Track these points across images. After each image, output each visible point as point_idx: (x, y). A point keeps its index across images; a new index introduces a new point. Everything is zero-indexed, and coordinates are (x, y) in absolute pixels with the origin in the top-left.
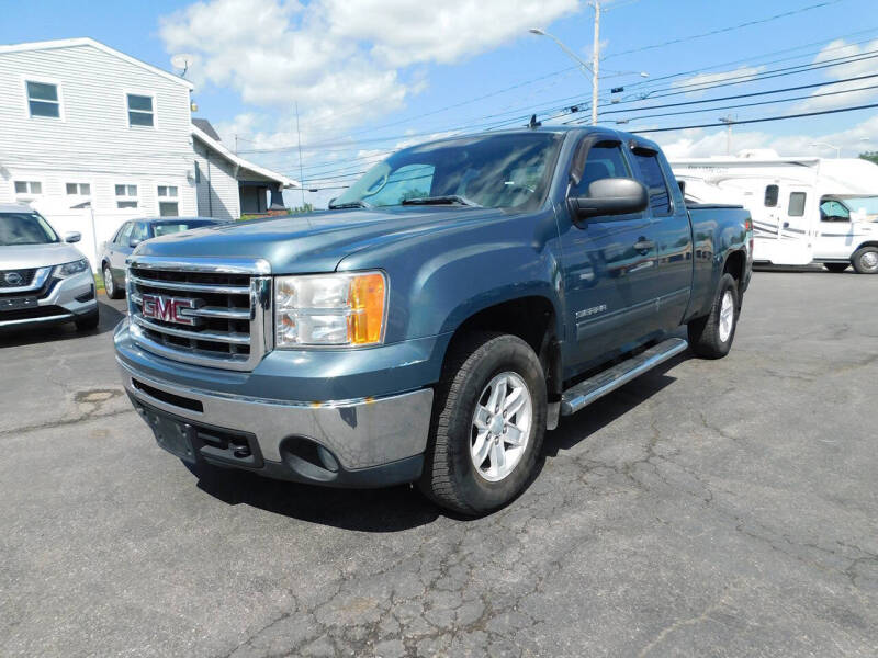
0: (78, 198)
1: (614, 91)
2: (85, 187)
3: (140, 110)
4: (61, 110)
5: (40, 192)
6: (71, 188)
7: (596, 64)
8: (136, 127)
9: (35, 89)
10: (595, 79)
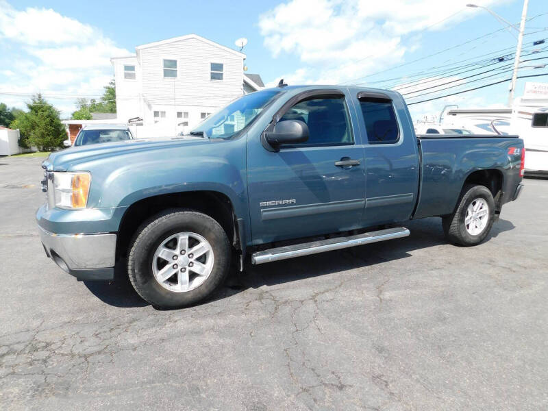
0: (183, 120)
1: (536, 44)
2: (186, 114)
3: (217, 72)
4: (178, 73)
5: (165, 116)
6: (179, 114)
7: (523, 23)
8: (214, 81)
9: (168, 64)
10: (520, 35)
